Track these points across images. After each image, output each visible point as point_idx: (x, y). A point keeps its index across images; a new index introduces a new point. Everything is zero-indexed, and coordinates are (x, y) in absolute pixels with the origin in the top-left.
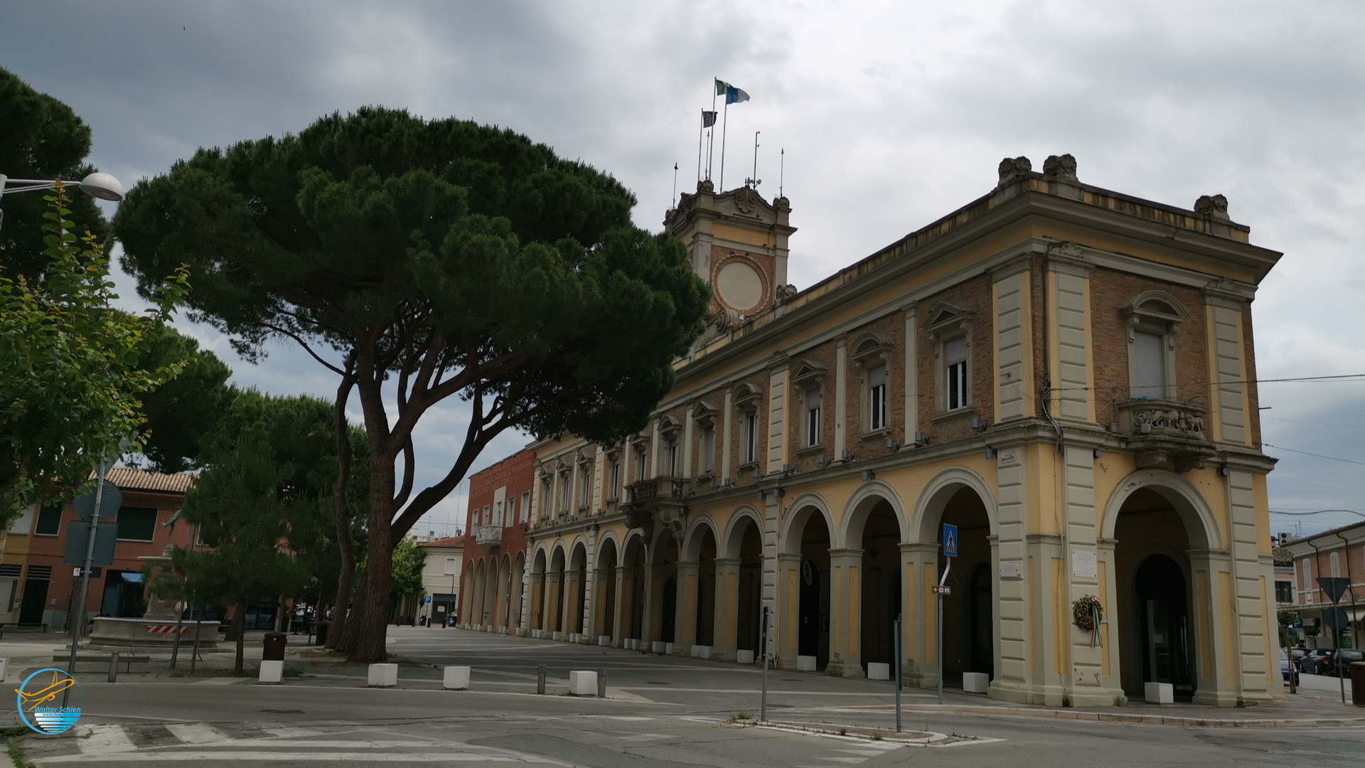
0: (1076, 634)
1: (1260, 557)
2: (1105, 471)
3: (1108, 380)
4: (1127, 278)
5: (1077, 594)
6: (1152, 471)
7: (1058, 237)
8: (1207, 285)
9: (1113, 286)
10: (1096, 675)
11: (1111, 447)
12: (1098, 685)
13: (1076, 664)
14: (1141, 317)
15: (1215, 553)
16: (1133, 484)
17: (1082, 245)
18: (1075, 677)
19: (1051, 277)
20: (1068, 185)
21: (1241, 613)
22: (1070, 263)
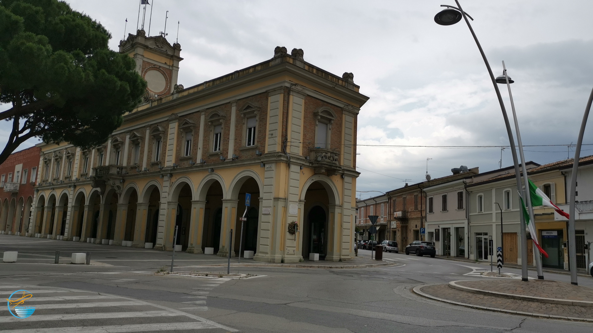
0: (288, 235)
1: (352, 208)
2: (304, 174)
3: (308, 140)
4: (318, 101)
5: (290, 220)
6: (320, 175)
7: (295, 81)
8: (344, 107)
9: (312, 103)
10: (294, 251)
11: (307, 166)
12: (294, 255)
13: (287, 247)
14: (321, 116)
15: (337, 206)
16: (313, 180)
17: (303, 86)
18: (286, 252)
19: (291, 97)
20: (300, 61)
21: (344, 228)
22: (298, 92)
